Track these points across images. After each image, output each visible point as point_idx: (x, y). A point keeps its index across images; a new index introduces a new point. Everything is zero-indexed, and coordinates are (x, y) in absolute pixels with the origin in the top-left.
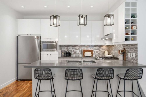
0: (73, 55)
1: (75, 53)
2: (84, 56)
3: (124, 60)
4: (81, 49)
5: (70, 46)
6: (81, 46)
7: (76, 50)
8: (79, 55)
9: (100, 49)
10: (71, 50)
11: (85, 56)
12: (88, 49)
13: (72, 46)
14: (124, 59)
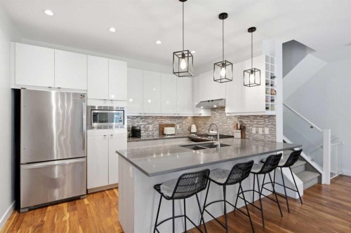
0: (143, 133)
1: (147, 130)
2: (162, 134)
3: (242, 138)
4: (156, 123)
5: (137, 117)
6: (156, 117)
7: (149, 124)
8: (153, 133)
9: (184, 122)
10: (139, 124)
11: (165, 135)
12: (168, 122)
13: (141, 118)
14: (243, 136)
